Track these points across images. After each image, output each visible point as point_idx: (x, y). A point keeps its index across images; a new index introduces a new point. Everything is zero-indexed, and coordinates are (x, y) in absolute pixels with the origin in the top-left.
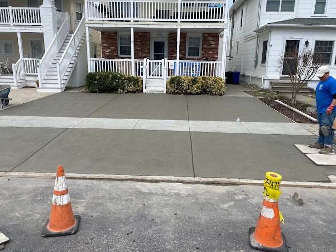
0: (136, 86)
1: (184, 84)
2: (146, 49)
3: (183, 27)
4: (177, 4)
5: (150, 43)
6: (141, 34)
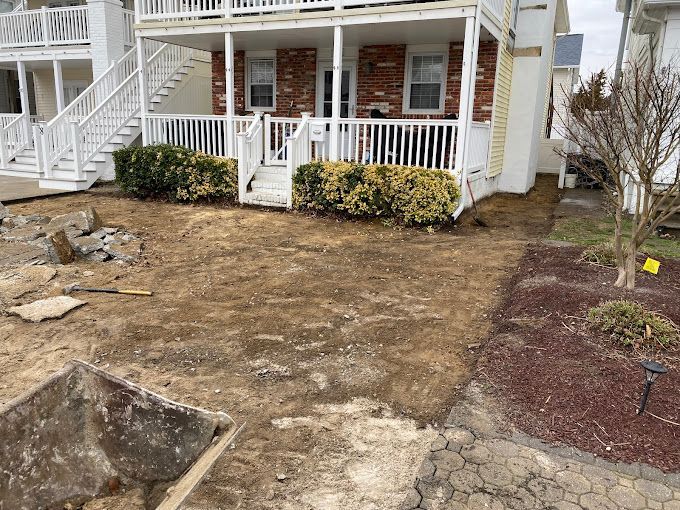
1: (327, 187)
2: (305, 90)
3: (348, 22)
5: (314, 76)
6: (295, 53)
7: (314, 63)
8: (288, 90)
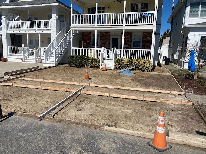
0: (96, 64)
1: (124, 63)
2: (107, 42)
3: (126, 28)
4: (123, 15)
5: (110, 39)
6: (105, 33)
7: (110, 36)
8: (103, 42)
